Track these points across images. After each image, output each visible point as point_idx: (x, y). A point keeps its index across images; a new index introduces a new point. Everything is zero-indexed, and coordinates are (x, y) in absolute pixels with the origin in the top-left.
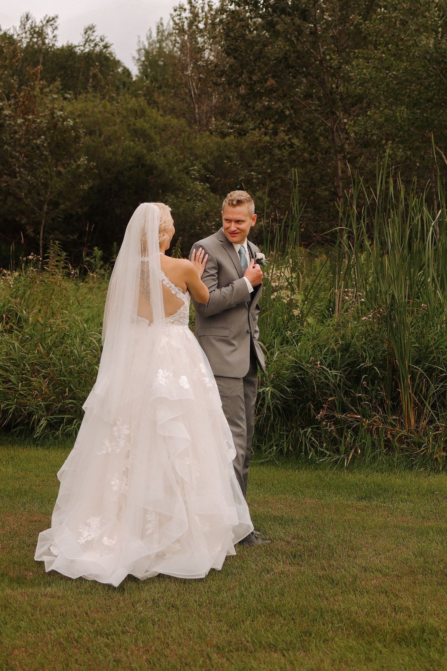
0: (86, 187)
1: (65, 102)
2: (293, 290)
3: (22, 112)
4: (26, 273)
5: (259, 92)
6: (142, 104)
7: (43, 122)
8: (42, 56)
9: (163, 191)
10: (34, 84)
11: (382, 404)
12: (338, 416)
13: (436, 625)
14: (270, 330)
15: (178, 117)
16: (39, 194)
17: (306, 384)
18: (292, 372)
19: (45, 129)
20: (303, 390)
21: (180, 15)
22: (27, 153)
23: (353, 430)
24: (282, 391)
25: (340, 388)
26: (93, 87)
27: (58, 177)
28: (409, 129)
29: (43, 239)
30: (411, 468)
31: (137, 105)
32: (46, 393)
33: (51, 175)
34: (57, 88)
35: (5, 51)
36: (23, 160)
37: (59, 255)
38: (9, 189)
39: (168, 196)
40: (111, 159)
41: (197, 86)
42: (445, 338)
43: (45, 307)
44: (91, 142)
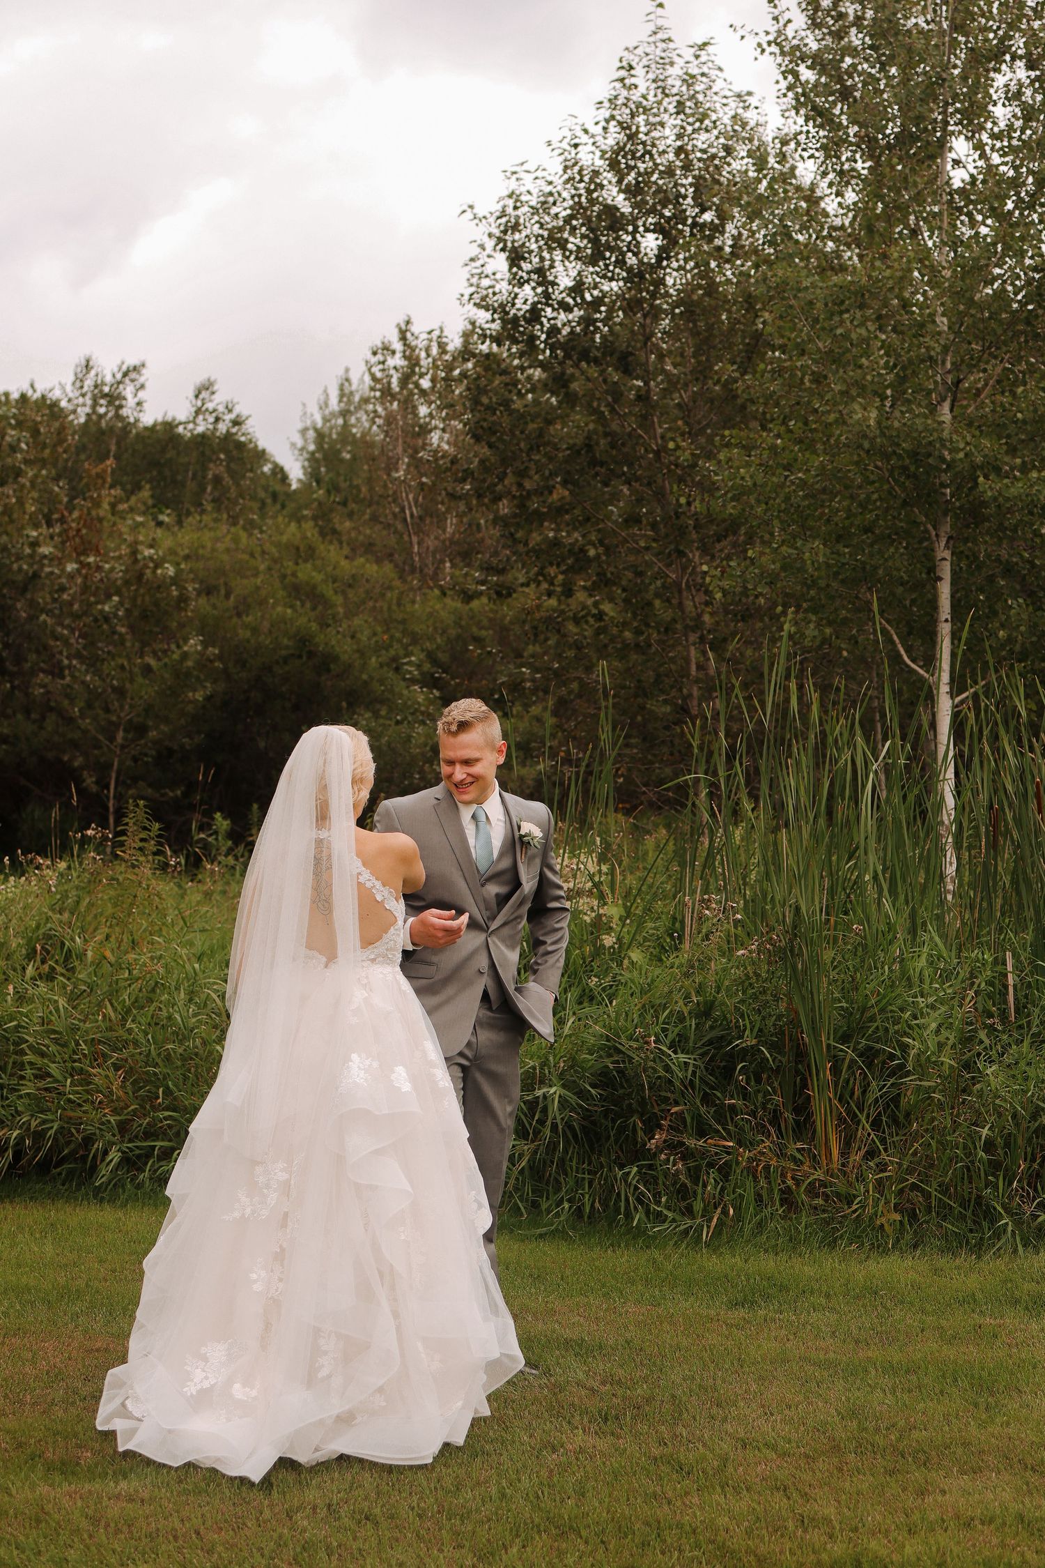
0: (199, 696)
1: (159, 532)
2: (602, 897)
3: (75, 549)
4: (81, 864)
5: (536, 511)
6: (309, 535)
7: (116, 569)
8: (114, 441)
9: (350, 705)
10: (99, 496)
11: (775, 1119)
12: (691, 1142)
13: (883, 1552)
15: (379, 561)
16: (107, 710)
17: (627, 1081)
18: (601, 1057)
19: (119, 582)
20: (621, 1091)
21: (383, 363)
22: (86, 629)
23: (719, 1171)
24: (581, 1094)
25: (693, 1089)
26: (213, 501)
27: (144, 677)
28: (828, 586)
29: (115, 797)
30: (833, 1244)
31: (298, 536)
32: (119, 1099)
33: (131, 672)
34: (145, 503)
35: (42, 430)
36: (77, 642)
37: (145, 828)
38: (49, 700)
39: (359, 715)
40: (248, 641)
41: (416, 501)
42: (898, 991)
43: (117, 929)
44: (208, 608)
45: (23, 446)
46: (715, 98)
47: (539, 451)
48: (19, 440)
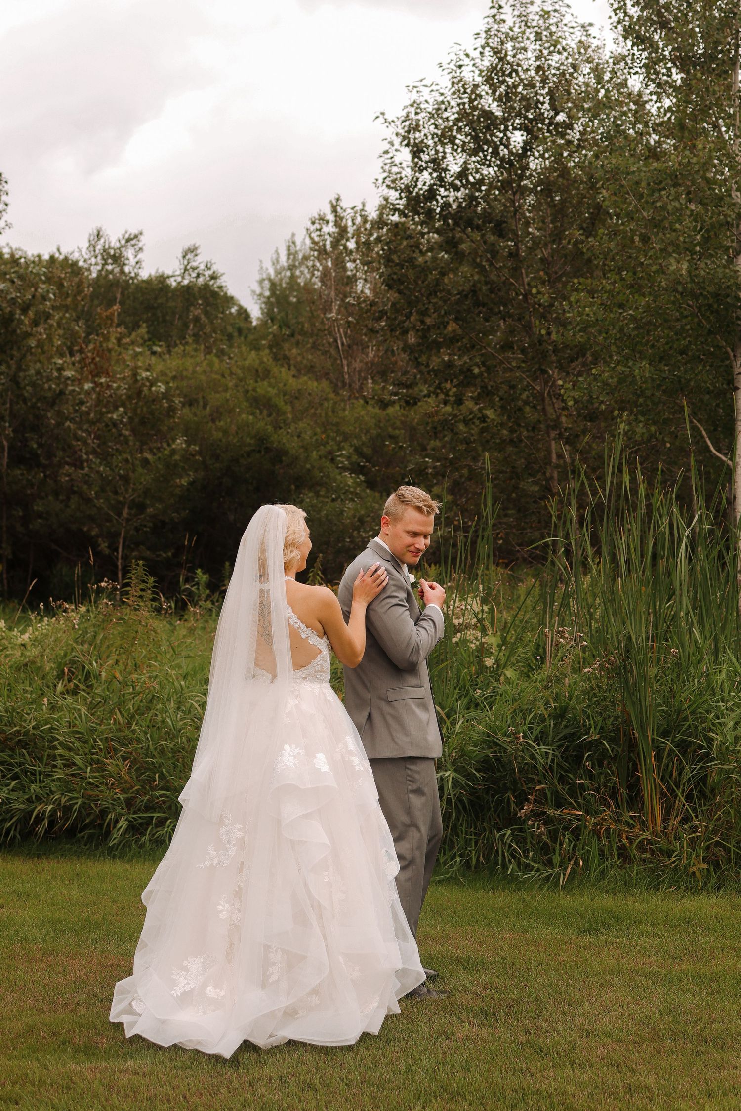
0: (184, 482)
1: (153, 358)
2: (484, 630)
3: (91, 373)
4: (97, 607)
5: (435, 342)
6: (265, 359)
7: (121, 387)
8: (120, 290)
9: (297, 487)
10: (108, 333)
11: (614, 794)
12: (551, 812)
14: (452, 688)
15: (317, 379)
16: (116, 493)
17: (503, 766)
18: (483, 749)
19: (124, 397)
20: (498, 774)
21: (320, 230)
22: (99, 432)
23: (572, 832)
24: (469, 776)
25: (552, 772)
26: (194, 335)
27: (143, 468)
28: (653, 395)
29: (122, 558)
30: (657, 887)
31: (258, 361)
32: (126, 782)
33: (133, 464)
34: (142, 338)
35: (65, 284)
36: (93, 442)
37: (144, 581)
38: (72, 485)
39: (304, 494)
40: (221, 440)
41: (346, 334)
42: (705, 699)
43: (124, 656)
44: (191, 416)
45: (51, 296)
46: (565, 28)
47: (436, 296)
48: (48, 292)
